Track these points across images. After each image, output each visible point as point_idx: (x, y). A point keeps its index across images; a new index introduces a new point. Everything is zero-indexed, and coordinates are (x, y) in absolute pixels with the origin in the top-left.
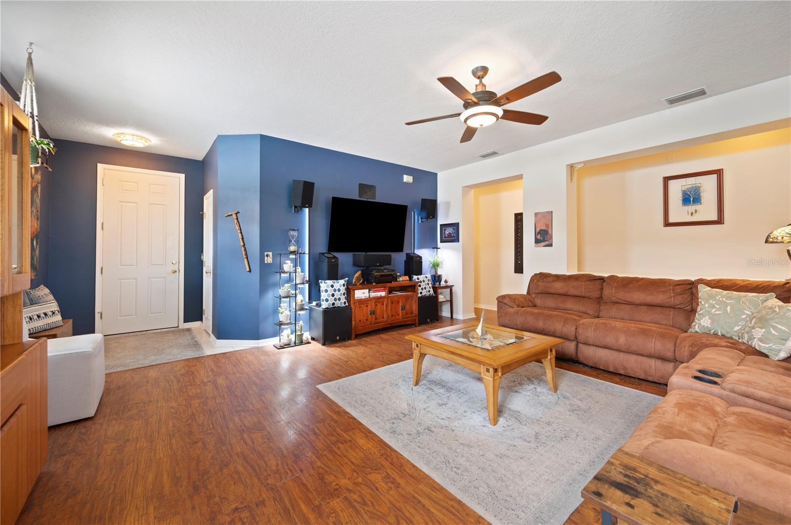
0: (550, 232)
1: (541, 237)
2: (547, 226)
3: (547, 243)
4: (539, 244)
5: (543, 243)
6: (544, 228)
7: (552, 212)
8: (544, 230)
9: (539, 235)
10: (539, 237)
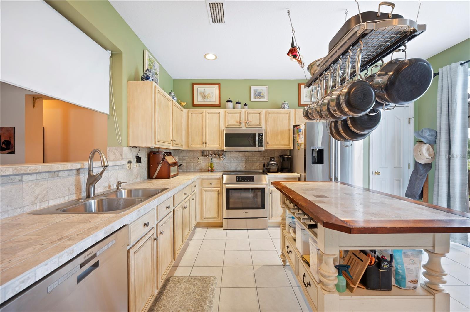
0: (12, 142)
1: (5, 146)
2: (10, 138)
3: (10, 151)
4: (4, 152)
5: (7, 151)
6: (8, 139)
7: (14, 128)
8: (7, 141)
9: (4, 145)
10: (3, 146)
